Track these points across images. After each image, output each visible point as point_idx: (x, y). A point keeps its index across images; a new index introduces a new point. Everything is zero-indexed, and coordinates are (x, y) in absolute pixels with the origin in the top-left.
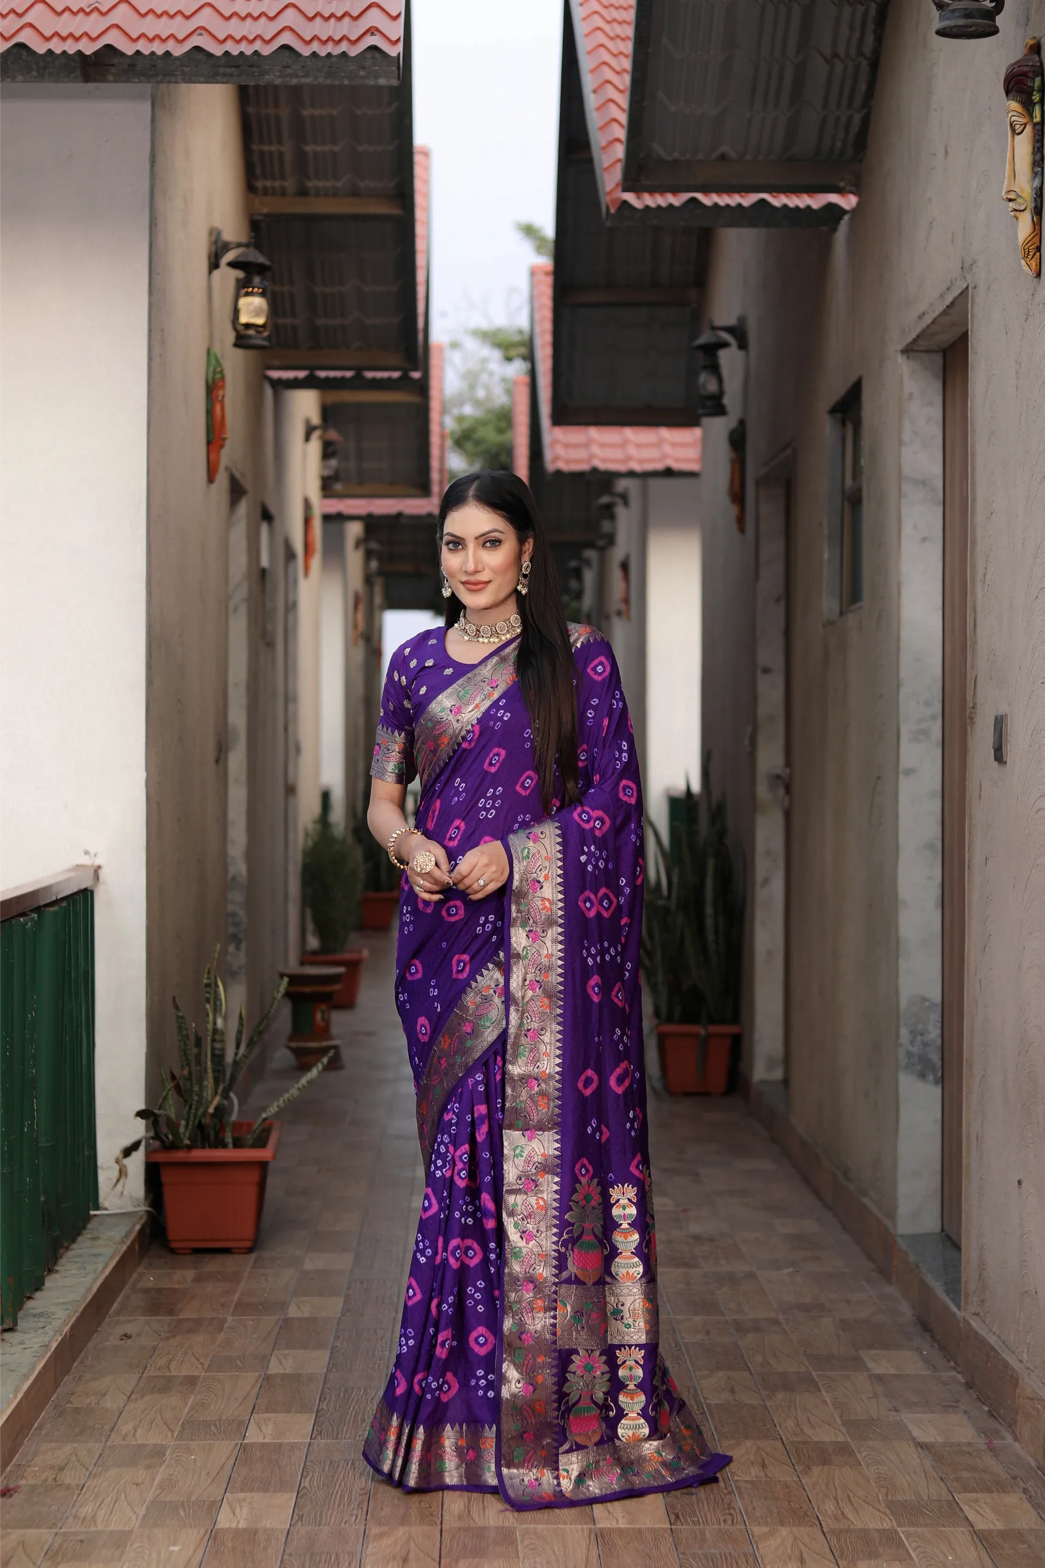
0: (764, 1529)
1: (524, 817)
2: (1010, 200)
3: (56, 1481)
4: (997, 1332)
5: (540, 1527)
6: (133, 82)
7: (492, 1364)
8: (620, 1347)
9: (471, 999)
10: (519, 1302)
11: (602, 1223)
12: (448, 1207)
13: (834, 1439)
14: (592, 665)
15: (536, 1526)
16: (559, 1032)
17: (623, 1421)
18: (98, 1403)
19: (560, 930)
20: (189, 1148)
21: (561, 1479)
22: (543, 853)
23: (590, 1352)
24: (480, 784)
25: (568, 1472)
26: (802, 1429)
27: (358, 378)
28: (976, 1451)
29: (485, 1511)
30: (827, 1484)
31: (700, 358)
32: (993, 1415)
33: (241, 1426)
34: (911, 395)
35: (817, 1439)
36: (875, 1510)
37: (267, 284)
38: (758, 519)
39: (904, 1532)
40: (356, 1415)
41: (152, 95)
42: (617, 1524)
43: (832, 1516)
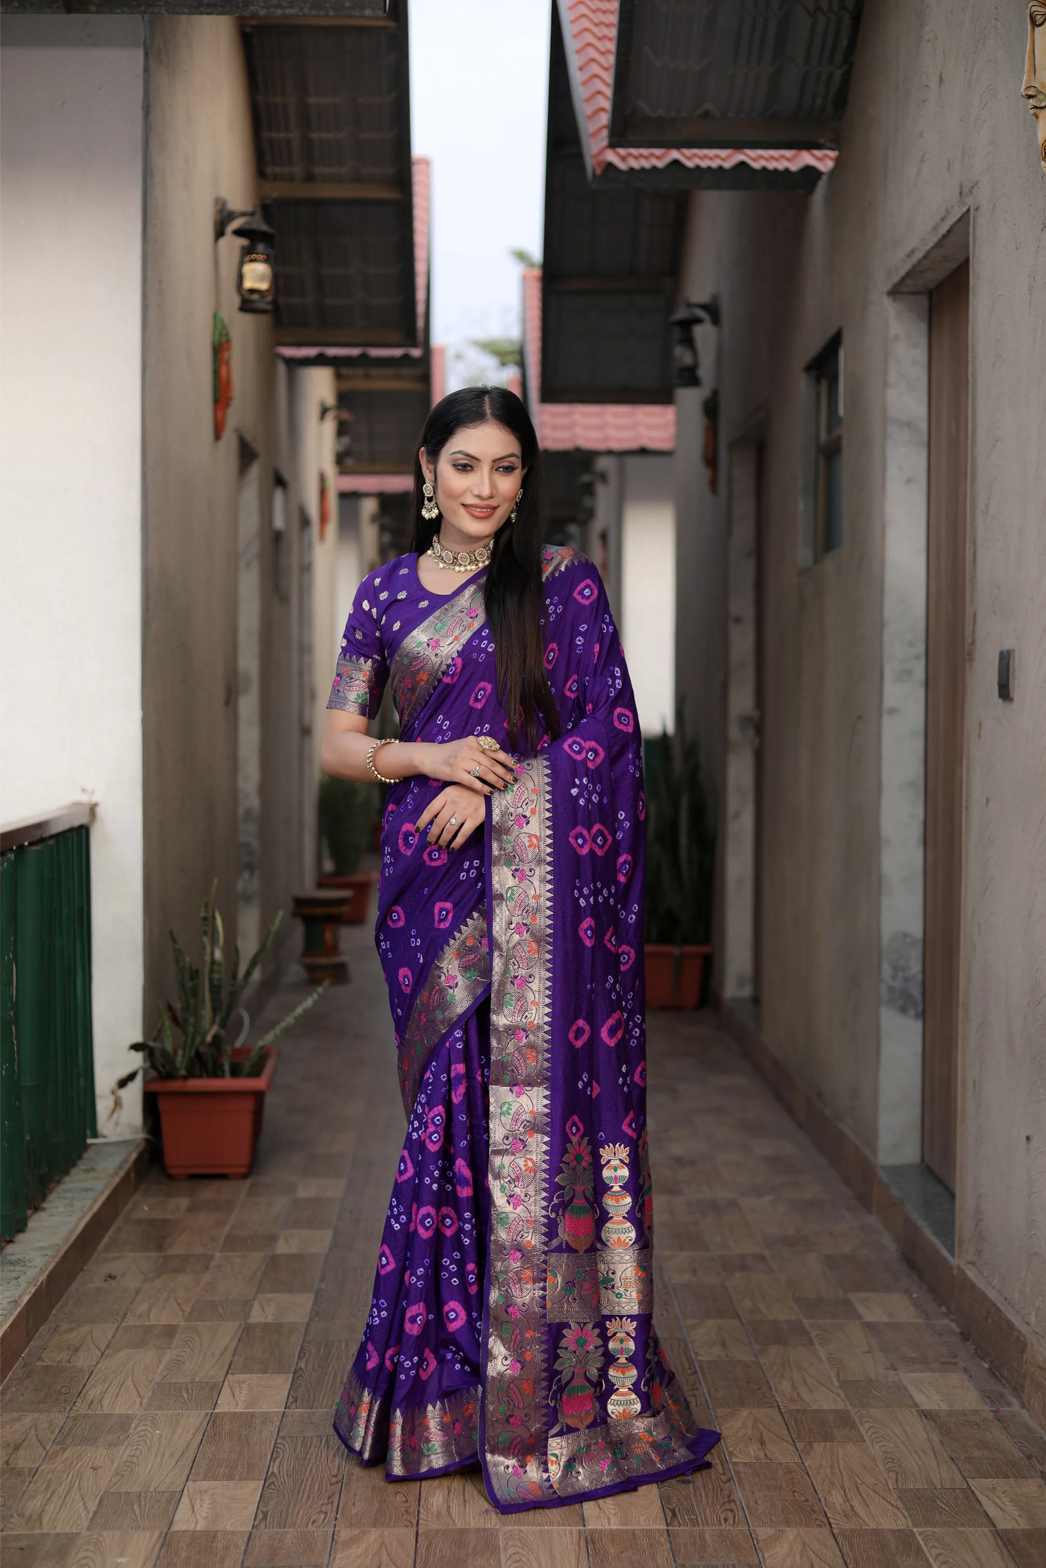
0: (771, 1531)
2: (1030, 97)
3: (8, 1464)
4: (997, 1287)
5: (524, 1528)
8: (610, 1318)
10: (506, 1272)
11: (593, 1185)
13: (834, 1408)
14: (579, 589)
15: (521, 1528)
16: (548, 979)
17: (613, 1397)
18: (69, 1361)
19: (549, 868)
20: (185, 1078)
21: (549, 1464)
22: (530, 786)
23: (582, 1325)
24: (467, 722)
25: (556, 1457)
26: (798, 1393)
27: (364, 356)
28: (983, 1422)
29: (465, 1506)
30: (832, 1467)
31: (677, 333)
32: (994, 1374)
33: (215, 1390)
34: (897, 337)
35: (815, 1407)
36: (886, 1503)
37: (271, 252)
38: (730, 480)
39: (921, 1534)
40: (335, 1377)
41: (145, 44)
42: (609, 1524)
43: (841, 1512)
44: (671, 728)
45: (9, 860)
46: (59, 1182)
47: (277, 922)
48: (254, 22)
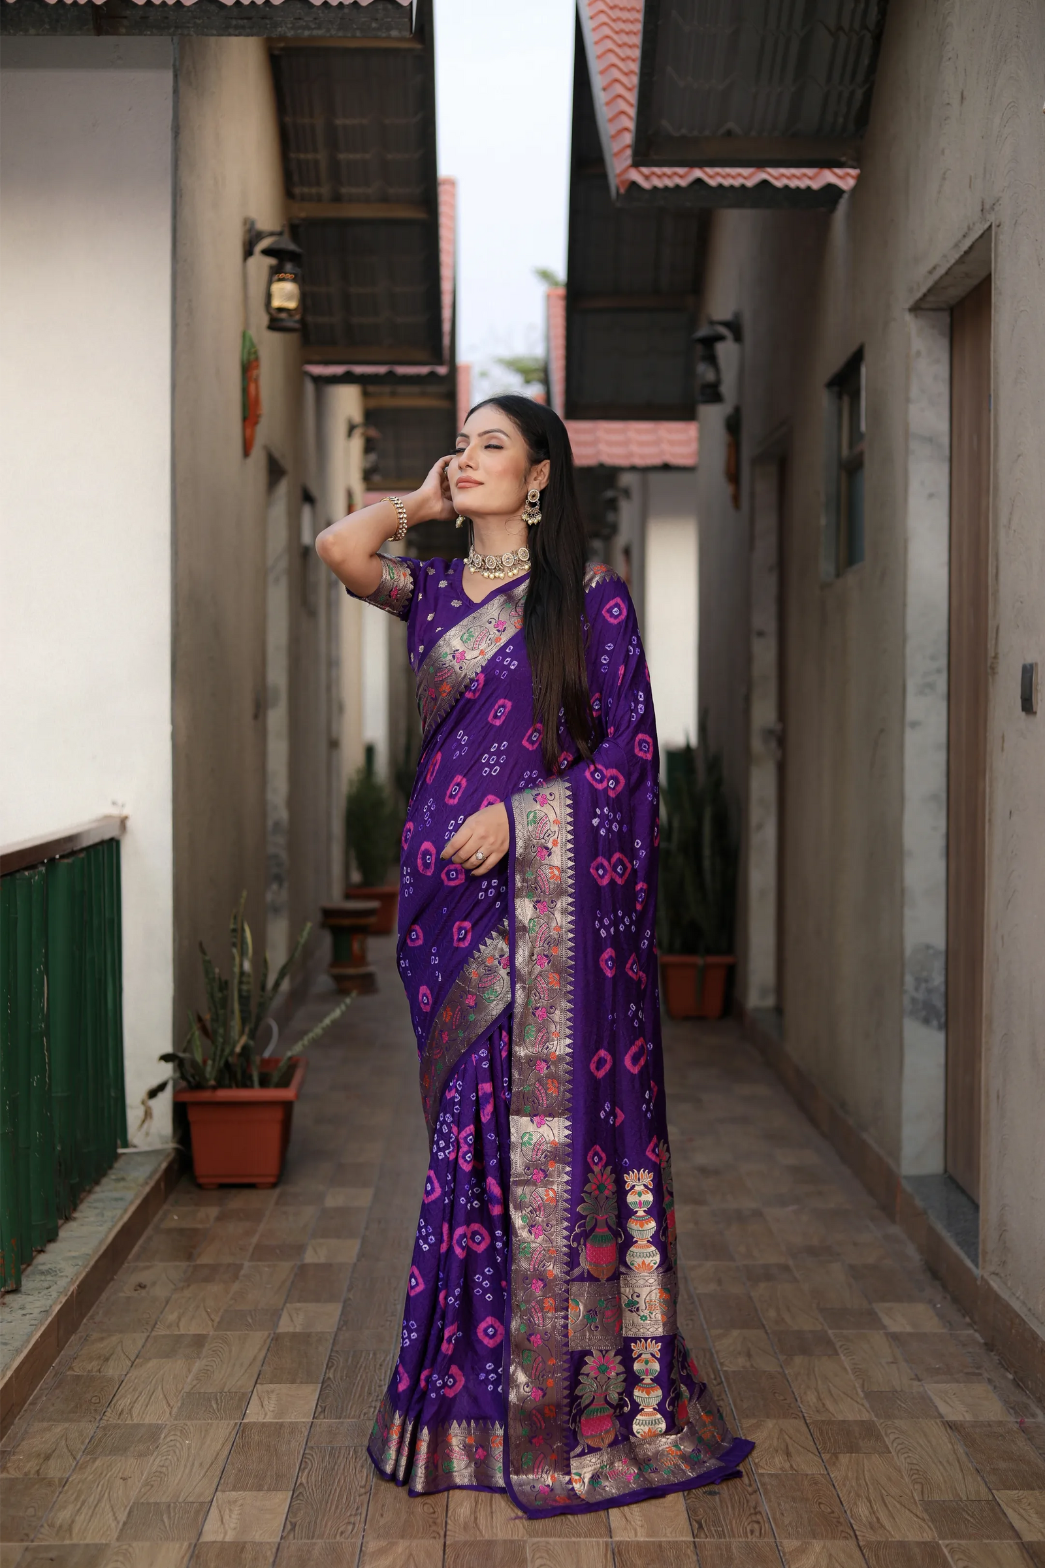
0: (798, 1543)
1: (531, 773)
3: (38, 1475)
4: (1021, 1297)
5: (551, 1540)
6: (145, 35)
7: (499, 1355)
8: (635, 1340)
9: (473, 970)
10: (528, 1301)
12: (453, 1191)
13: (860, 1418)
14: (608, 607)
15: (547, 1539)
16: (570, 1010)
17: (639, 1417)
18: (99, 1371)
19: (570, 900)
20: (214, 1088)
21: (574, 1482)
22: (552, 817)
23: (604, 1353)
24: (484, 738)
25: (580, 1475)
26: (824, 1404)
27: (390, 374)
28: (1008, 1433)
29: (492, 1518)
30: (857, 1479)
31: (699, 349)
32: (1019, 1385)
33: (243, 1400)
34: (918, 353)
35: (840, 1418)
36: (912, 1515)
37: (298, 270)
38: (752, 495)
39: (947, 1546)
40: (363, 1387)
41: (174, 66)
42: (636, 1536)
43: (867, 1523)
44: (694, 741)
45: (40, 873)
46: (90, 1192)
47: (305, 934)
48: (282, 45)
